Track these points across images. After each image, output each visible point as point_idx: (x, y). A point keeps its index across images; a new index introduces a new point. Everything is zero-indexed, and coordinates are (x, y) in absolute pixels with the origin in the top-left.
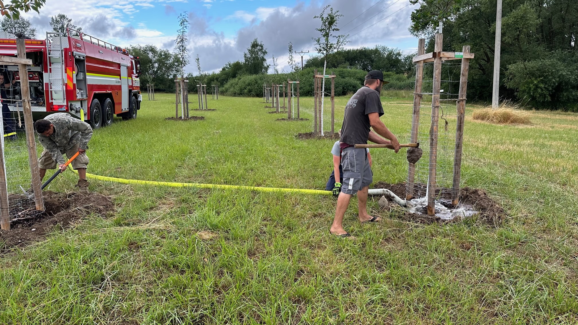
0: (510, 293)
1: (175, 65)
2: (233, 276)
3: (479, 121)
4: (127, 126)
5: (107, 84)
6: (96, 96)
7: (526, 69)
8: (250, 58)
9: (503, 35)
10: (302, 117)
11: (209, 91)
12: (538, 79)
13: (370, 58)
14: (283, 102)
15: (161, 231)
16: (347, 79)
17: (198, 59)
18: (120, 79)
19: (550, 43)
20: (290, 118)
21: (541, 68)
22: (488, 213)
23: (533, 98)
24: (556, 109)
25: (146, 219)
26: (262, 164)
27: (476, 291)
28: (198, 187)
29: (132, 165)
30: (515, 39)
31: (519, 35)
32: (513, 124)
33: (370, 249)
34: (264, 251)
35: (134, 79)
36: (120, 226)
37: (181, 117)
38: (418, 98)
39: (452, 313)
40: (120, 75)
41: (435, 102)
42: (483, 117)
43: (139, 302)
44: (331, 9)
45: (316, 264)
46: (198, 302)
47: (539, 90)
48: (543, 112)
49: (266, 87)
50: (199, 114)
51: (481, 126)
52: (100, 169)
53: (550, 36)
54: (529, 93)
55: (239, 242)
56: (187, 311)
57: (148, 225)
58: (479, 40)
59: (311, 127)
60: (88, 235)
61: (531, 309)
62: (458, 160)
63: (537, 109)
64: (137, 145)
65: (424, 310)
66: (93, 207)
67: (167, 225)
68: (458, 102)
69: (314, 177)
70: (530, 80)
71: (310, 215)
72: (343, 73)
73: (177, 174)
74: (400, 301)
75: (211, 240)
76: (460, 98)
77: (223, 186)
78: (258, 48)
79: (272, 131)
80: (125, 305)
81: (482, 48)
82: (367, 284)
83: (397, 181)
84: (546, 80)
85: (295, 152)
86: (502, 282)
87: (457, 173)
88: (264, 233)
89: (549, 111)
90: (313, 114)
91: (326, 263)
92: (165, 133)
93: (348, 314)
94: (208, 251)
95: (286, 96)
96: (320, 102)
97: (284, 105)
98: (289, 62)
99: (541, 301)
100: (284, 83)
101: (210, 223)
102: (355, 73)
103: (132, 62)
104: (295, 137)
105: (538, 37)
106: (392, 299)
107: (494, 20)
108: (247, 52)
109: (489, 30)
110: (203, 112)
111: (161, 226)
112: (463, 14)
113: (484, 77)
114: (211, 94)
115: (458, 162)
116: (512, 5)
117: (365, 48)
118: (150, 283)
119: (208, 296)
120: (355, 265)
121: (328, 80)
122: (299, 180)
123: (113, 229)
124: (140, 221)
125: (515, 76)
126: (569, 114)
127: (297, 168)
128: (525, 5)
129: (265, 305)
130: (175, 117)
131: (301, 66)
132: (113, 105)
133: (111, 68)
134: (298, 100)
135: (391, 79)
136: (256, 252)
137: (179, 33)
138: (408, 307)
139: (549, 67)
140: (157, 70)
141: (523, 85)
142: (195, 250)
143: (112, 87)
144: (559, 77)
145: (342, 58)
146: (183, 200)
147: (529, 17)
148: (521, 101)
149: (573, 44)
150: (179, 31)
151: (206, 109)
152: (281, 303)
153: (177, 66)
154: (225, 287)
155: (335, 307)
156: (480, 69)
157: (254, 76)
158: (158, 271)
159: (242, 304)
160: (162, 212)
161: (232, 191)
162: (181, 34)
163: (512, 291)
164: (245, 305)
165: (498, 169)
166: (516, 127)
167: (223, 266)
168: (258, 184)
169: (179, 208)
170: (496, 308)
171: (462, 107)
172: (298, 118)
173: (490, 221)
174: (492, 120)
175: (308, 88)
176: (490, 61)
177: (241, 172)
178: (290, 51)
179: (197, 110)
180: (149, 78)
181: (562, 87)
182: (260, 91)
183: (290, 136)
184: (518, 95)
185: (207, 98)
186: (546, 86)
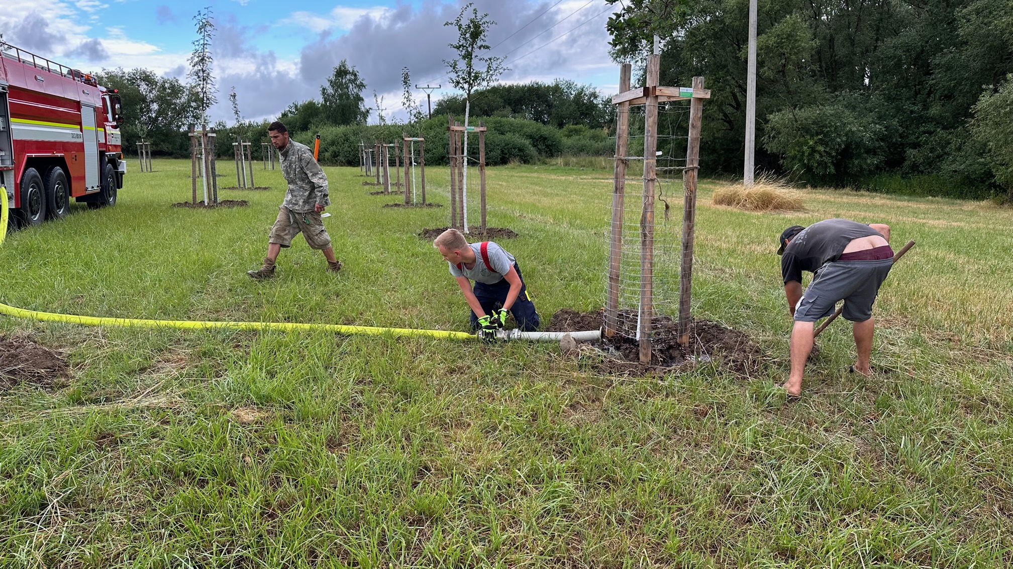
0: (770, 483)
1: (192, 107)
2: (299, 486)
3: (723, 207)
4: (97, 220)
5: (52, 140)
6: (31, 162)
7: (796, 121)
8: (333, 96)
9: (760, 64)
10: (431, 201)
11: (257, 153)
12: (815, 138)
13: (547, 101)
14: (397, 175)
15: (161, 411)
16: (508, 136)
17: (234, 96)
18: (81, 130)
19: (833, 80)
20: (408, 202)
21: (819, 120)
22: (736, 356)
23: (809, 169)
24: (843, 187)
25: (133, 391)
26: (357, 284)
27: (717, 484)
28: (234, 327)
29: (105, 291)
30: (779, 72)
31: (784, 66)
32: (777, 211)
33: (546, 422)
34: (358, 438)
35: (109, 130)
36: (79, 404)
37: (202, 202)
38: (621, 166)
39: (678, 523)
40: (80, 124)
41: (648, 173)
42: (729, 200)
43: (116, 544)
44: (475, 10)
45: (451, 454)
46: (232, 535)
47: (817, 156)
48: (823, 191)
49: (365, 147)
50: (237, 195)
51: (727, 215)
52: (40, 301)
53: (832, 68)
54: (801, 160)
55: (310, 423)
56: (212, 553)
57: (136, 400)
58: (723, 72)
59: (446, 219)
60: (15, 423)
61: (804, 507)
62: (687, 269)
63: (814, 186)
64: (116, 253)
65: (633, 520)
66: (25, 371)
67: (173, 400)
68: (686, 172)
69: (450, 304)
70: (802, 139)
71: (442, 371)
72: (501, 126)
73: (192, 305)
74: (593, 509)
75: (256, 423)
76: (689, 166)
77: (281, 325)
78: (348, 77)
79: (375, 226)
80: (87, 550)
81: (729, 85)
82: (540, 483)
83: (590, 308)
84: (827, 139)
85: (417, 263)
86: (757, 466)
87: (686, 291)
88: (359, 405)
89: (831, 190)
90: (449, 195)
91: (470, 452)
92: (171, 231)
93: (505, 537)
94: (251, 444)
95: (400, 166)
96: (461, 175)
97: (398, 180)
98: (404, 104)
99: (818, 494)
100: (396, 141)
101: (257, 394)
102: (522, 126)
103: (104, 100)
104: (417, 236)
105: (814, 68)
106: (580, 505)
107: (746, 40)
108: (327, 85)
109: (739, 55)
110: (246, 193)
111: (161, 401)
112: (698, 28)
113: (732, 134)
114: (262, 160)
115: (687, 273)
116: (773, 16)
117: (537, 84)
118: (140, 507)
119: (250, 523)
120: (520, 452)
121: (474, 138)
122: (424, 310)
123: (66, 411)
124: (119, 395)
125: (779, 133)
126: (862, 195)
127: (421, 290)
128: (794, 16)
129: (357, 533)
130: (191, 201)
131: (428, 112)
132: (67, 179)
133: (61, 109)
134: (423, 171)
135: (581, 136)
136: (344, 441)
137: (197, 47)
138: (606, 517)
139: (831, 118)
140: (156, 117)
141: (793, 148)
142: (226, 442)
143: (64, 146)
144: (846, 135)
145: (498, 99)
146: (205, 354)
147: (800, 36)
148: (790, 173)
149: (867, 81)
150: (196, 43)
151: (250, 186)
152: (388, 527)
153: (195, 109)
154: (283, 507)
155: (484, 526)
156: (725, 121)
157: (342, 129)
158: (155, 484)
159: (316, 533)
160: (163, 376)
161: (299, 333)
162: (200, 48)
163: (773, 480)
164: (321, 536)
165: (753, 284)
166: (782, 216)
167: (281, 468)
168: (348, 320)
169: (196, 367)
170: (750, 510)
171: (691, 181)
172: (424, 203)
173: (740, 369)
174: (744, 206)
175: (441, 150)
176: (741, 107)
177: (316, 298)
178: (406, 83)
179: (233, 188)
180: (141, 130)
181: (851, 151)
182: (353, 155)
183: (409, 235)
184: (785, 164)
185: (253, 167)
186: (828, 150)
